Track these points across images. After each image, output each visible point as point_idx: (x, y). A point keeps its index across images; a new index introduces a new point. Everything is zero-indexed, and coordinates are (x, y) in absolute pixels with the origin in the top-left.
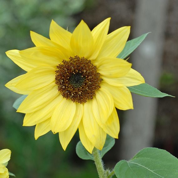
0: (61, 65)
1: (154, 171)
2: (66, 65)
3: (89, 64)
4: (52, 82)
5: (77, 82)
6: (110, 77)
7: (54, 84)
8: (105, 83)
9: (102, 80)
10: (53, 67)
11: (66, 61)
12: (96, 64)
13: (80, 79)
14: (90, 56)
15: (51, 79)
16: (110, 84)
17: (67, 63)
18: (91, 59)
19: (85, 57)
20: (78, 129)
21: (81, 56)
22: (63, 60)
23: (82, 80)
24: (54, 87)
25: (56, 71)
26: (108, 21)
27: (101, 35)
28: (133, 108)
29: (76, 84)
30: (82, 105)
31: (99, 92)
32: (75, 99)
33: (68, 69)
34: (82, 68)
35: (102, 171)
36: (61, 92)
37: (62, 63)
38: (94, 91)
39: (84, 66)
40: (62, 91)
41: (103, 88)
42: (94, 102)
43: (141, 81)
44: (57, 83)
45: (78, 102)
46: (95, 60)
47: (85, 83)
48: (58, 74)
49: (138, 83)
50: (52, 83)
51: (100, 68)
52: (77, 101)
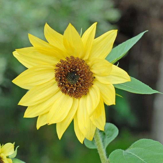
0: (59, 64)
2: (63, 64)
3: (82, 63)
4: (51, 79)
5: (73, 79)
6: (101, 75)
7: (54, 81)
8: (97, 80)
9: (95, 78)
10: (52, 66)
12: (89, 64)
13: (76, 77)
15: (51, 76)
16: (100, 82)
17: (64, 62)
18: (84, 59)
19: (79, 57)
20: (73, 119)
21: (75, 56)
22: (61, 60)
23: (77, 77)
25: (55, 70)
28: (115, 104)
29: (72, 81)
30: (78, 100)
31: (92, 89)
32: (71, 94)
33: (64, 68)
34: (76, 67)
36: (60, 88)
37: (60, 63)
38: (87, 87)
39: (78, 65)
41: (95, 86)
42: (88, 97)
43: (127, 80)
44: (56, 80)
45: (74, 97)
46: (88, 60)
47: (78, 81)
48: (57, 72)
49: (124, 81)
51: (92, 67)
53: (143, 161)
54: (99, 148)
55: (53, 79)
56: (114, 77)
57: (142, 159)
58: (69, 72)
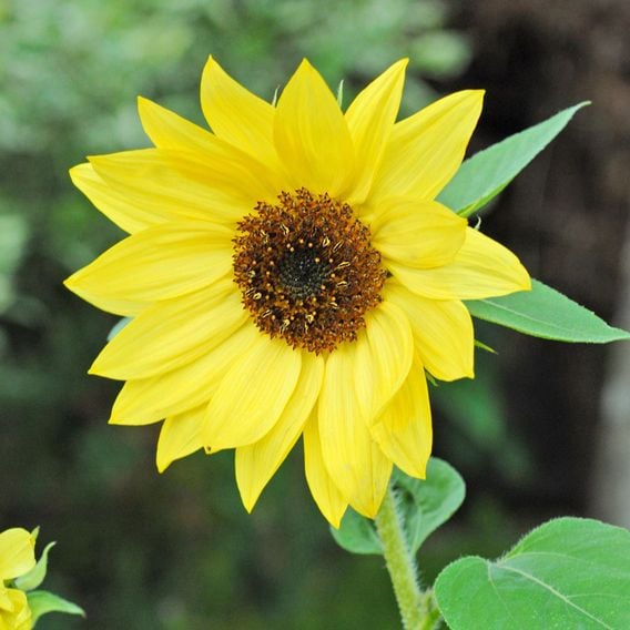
0: (252, 219)
1: (572, 600)
2: (268, 219)
3: (344, 218)
5: (304, 279)
6: (415, 265)
7: (230, 283)
8: (399, 285)
9: (389, 275)
10: (225, 225)
11: (265, 207)
12: (369, 219)
13: (315, 270)
14: (348, 192)
15: (222, 263)
16: (412, 290)
17: (271, 212)
18: (351, 201)
19: (332, 194)
21: (317, 191)
22: (259, 203)
23: (320, 272)
24: (229, 294)
25: (235, 241)
26: (400, 72)
27: (376, 118)
28: (471, 375)
29: (300, 286)
30: (320, 360)
31: (379, 317)
32: (296, 337)
33: (272, 235)
34: (319, 233)
35: (409, 595)
36: (253, 312)
37: (256, 214)
38: (360, 311)
39: (327, 223)
40: (257, 309)
41: (392, 304)
42: (362, 348)
43: (518, 284)
44: (238, 281)
45: (307, 349)
46: (366, 205)
47: (327, 285)
48: (241, 250)
49: (505, 289)
50: (221, 280)
51: (382, 234)
52: (304, 347)
53: (568, 601)
54: (391, 549)
55: (226, 276)
56: (466, 272)
57: (563, 597)
58: (292, 249)
